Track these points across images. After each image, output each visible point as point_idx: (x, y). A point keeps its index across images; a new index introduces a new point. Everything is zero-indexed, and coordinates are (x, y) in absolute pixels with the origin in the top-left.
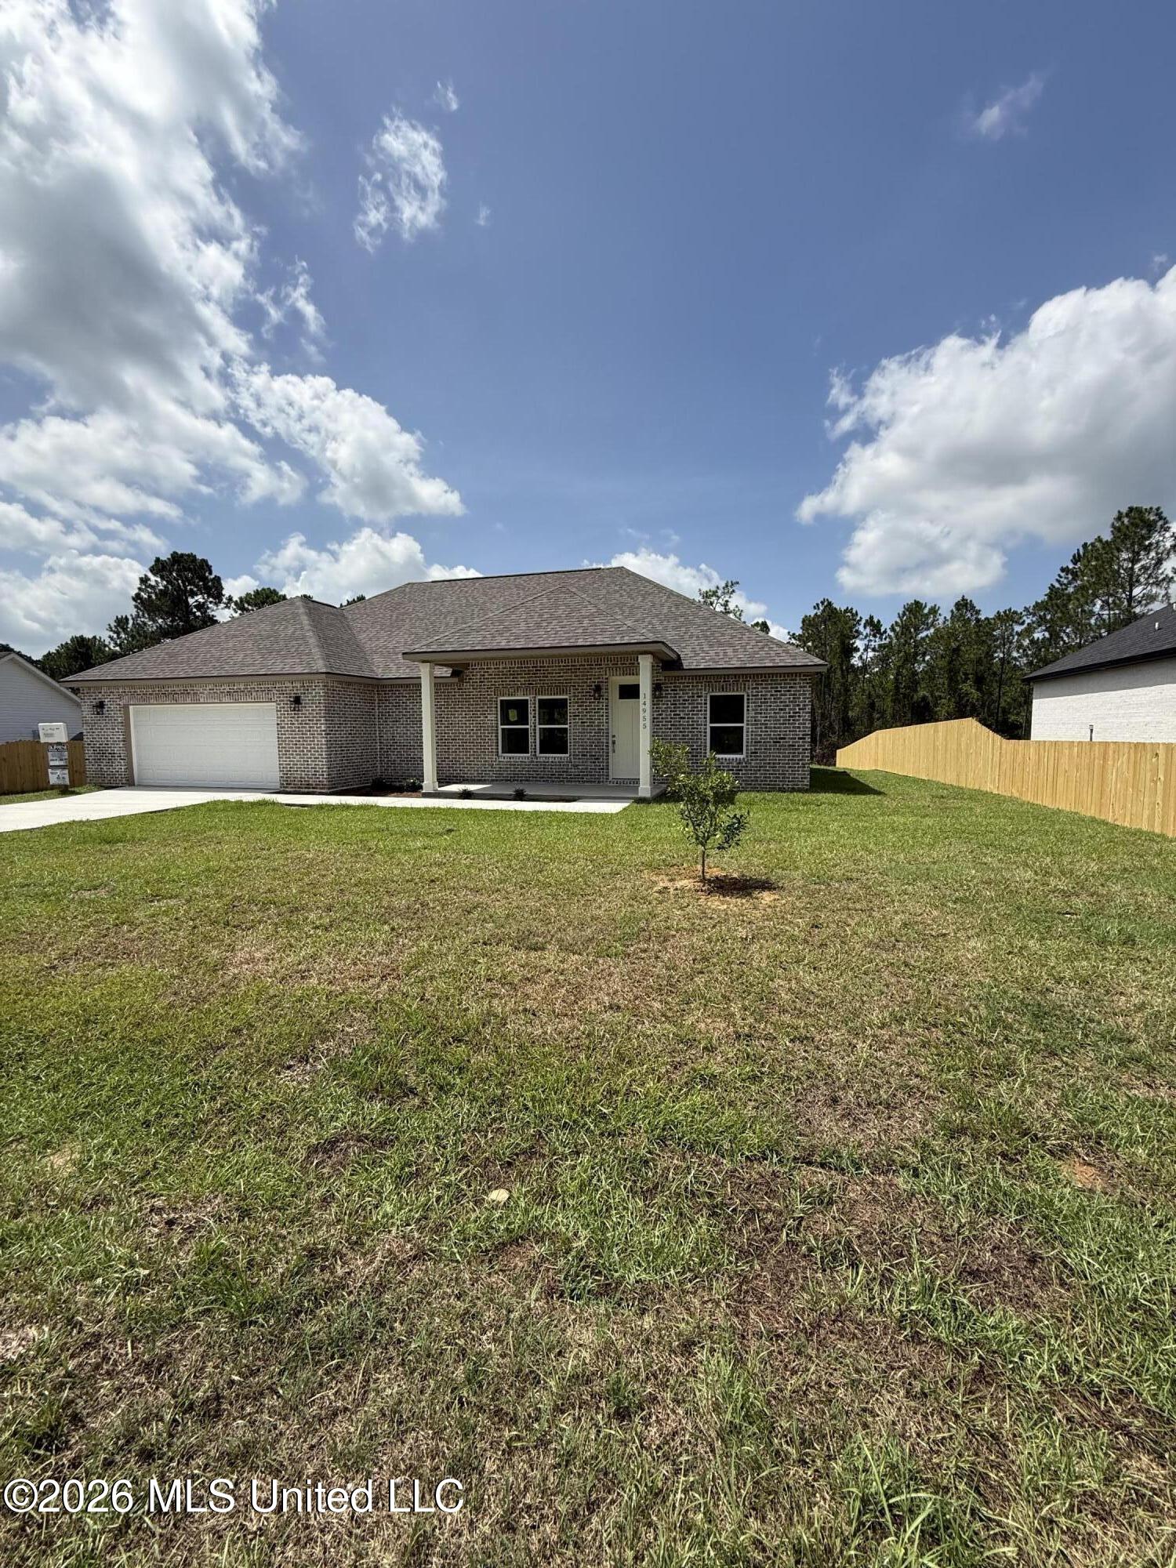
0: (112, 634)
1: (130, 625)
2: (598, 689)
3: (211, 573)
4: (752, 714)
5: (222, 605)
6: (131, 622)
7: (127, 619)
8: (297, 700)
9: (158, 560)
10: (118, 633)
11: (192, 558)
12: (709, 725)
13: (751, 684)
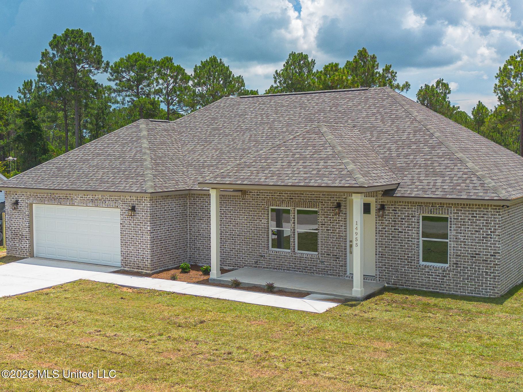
0: (20, 95)
1: (33, 87)
2: (339, 206)
3: (93, 44)
4: (454, 233)
5: (101, 70)
6: (34, 85)
7: (31, 82)
8: (133, 209)
9: (55, 36)
10: (25, 94)
11: (79, 33)
12: (421, 239)
13: (453, 210)
